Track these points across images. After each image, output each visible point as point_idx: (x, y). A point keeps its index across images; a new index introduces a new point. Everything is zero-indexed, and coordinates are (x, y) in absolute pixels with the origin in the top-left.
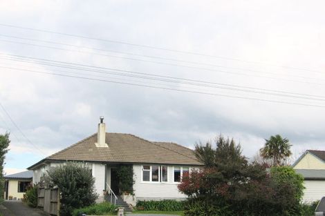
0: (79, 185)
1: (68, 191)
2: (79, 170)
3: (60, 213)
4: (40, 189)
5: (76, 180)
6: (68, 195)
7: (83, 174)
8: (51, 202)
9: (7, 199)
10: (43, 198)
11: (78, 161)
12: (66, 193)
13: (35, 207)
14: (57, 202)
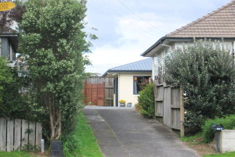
0: (214, 80)
1: (196, 91)
2: (214, 54)
3: (185, 127)
4: (158, 87)
5: (210, 71)
6: (196, 95)
7: (221, 61)
8: (173, 109)
9: (117, 105)
10: (161, 102)
11: (213, 39)
12: (192, 93)
13: (151, 118)
14: (179, 109)
